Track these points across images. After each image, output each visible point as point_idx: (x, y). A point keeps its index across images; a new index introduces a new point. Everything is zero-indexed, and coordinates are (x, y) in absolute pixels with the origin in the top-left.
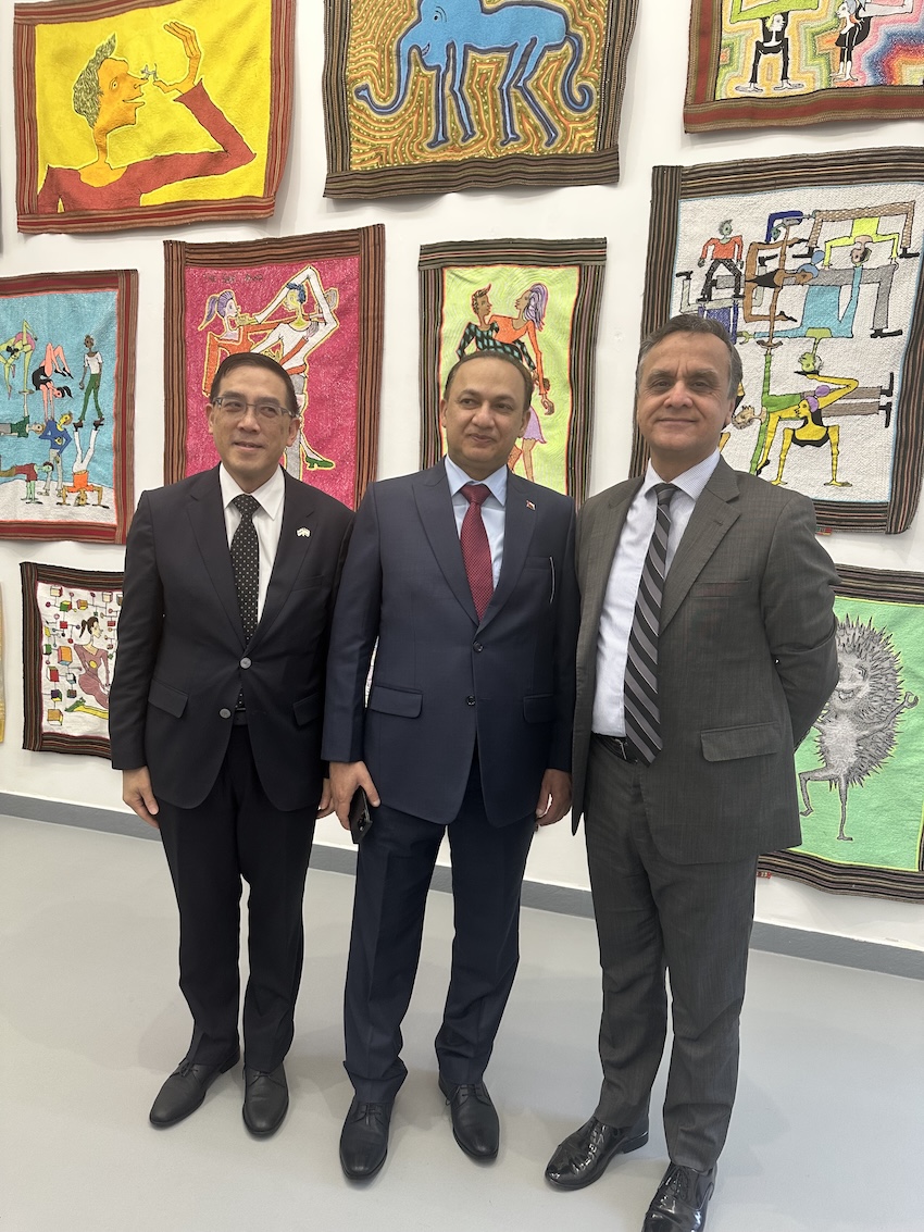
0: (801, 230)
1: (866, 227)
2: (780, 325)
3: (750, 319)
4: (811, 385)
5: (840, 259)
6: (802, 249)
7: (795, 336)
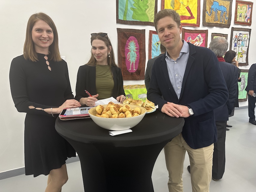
0: (241, 36)
1: (245, 36)
2: (240, 45)
3: (238, 44)
4: (242, 51)
5: (244, 39)
6: (241, 37)
7: (241, 46)
